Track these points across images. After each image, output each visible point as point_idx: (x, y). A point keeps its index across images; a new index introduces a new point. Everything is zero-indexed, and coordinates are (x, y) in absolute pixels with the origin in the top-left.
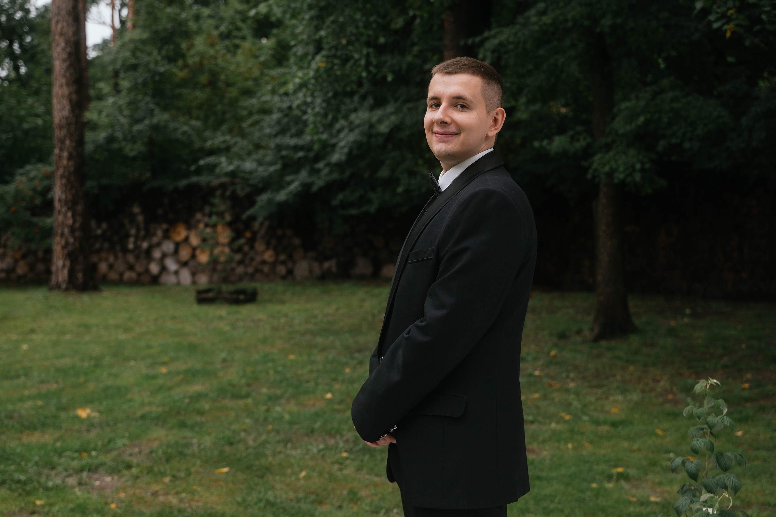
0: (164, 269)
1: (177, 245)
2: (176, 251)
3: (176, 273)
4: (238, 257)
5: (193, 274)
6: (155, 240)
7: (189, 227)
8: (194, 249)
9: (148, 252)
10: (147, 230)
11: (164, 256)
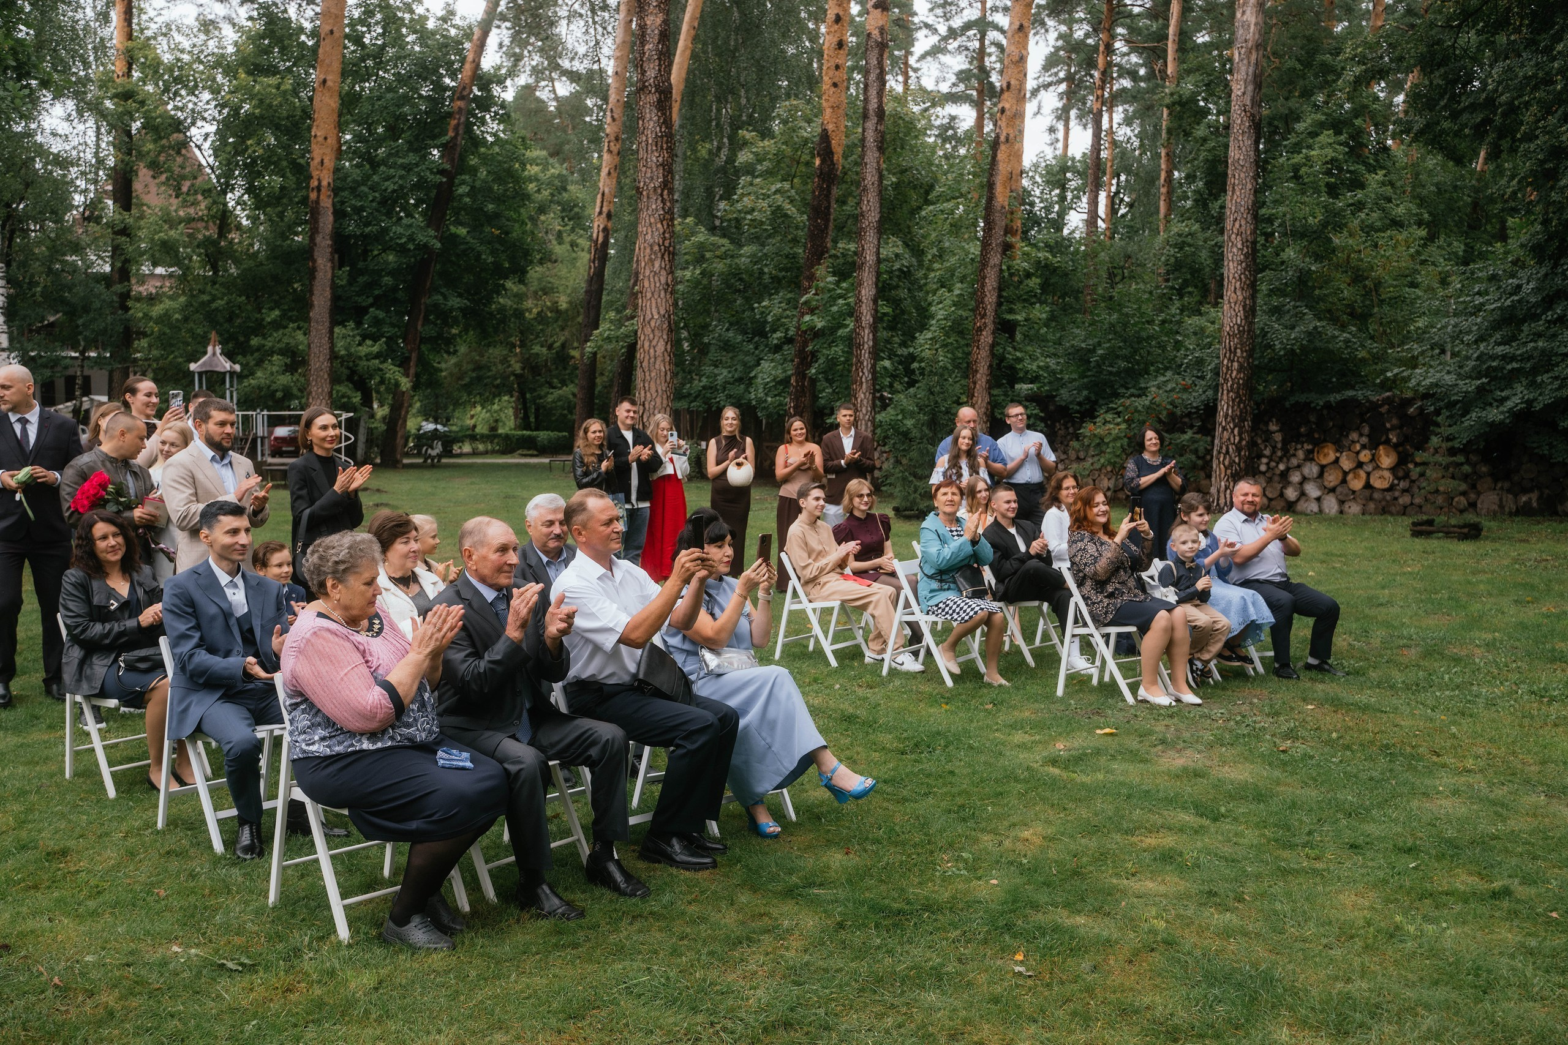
0: (1303, 494)
1: (1323, 468)
2: (1321, 475)
3: (1318, 499)
4: (1403, 484)
5: (1341, 502)
6: (1294, 462)
7: (1340, 449)
8: (1345, 474)
9: (1284, 475)
10: (1285, 450)
11: (1304, 479)
